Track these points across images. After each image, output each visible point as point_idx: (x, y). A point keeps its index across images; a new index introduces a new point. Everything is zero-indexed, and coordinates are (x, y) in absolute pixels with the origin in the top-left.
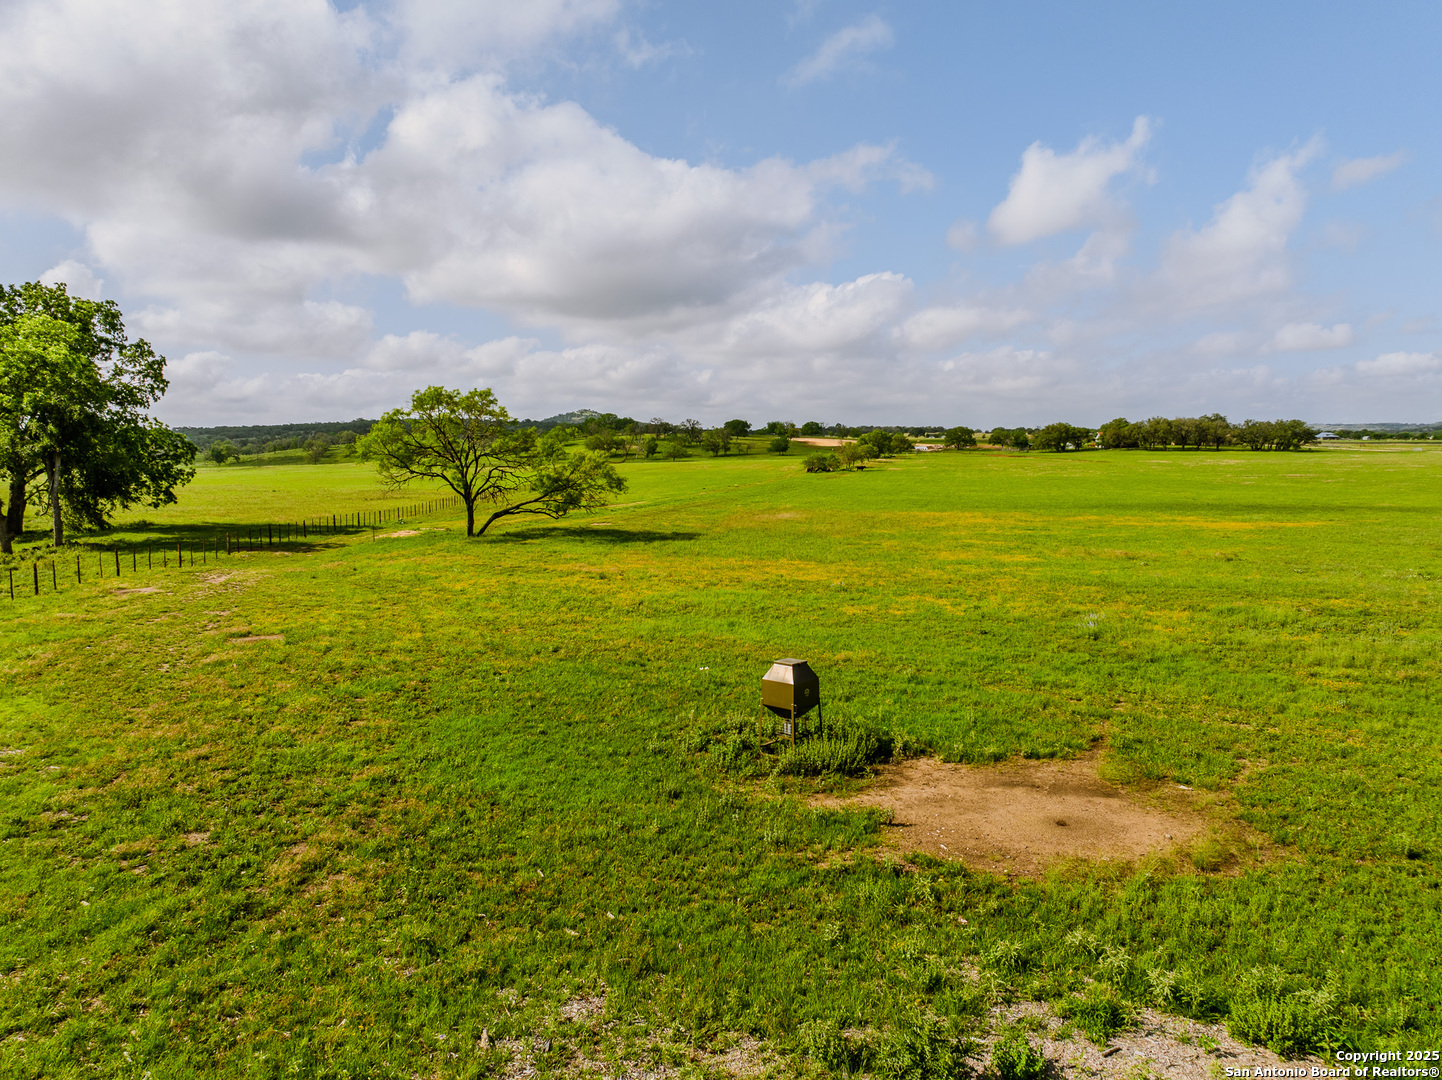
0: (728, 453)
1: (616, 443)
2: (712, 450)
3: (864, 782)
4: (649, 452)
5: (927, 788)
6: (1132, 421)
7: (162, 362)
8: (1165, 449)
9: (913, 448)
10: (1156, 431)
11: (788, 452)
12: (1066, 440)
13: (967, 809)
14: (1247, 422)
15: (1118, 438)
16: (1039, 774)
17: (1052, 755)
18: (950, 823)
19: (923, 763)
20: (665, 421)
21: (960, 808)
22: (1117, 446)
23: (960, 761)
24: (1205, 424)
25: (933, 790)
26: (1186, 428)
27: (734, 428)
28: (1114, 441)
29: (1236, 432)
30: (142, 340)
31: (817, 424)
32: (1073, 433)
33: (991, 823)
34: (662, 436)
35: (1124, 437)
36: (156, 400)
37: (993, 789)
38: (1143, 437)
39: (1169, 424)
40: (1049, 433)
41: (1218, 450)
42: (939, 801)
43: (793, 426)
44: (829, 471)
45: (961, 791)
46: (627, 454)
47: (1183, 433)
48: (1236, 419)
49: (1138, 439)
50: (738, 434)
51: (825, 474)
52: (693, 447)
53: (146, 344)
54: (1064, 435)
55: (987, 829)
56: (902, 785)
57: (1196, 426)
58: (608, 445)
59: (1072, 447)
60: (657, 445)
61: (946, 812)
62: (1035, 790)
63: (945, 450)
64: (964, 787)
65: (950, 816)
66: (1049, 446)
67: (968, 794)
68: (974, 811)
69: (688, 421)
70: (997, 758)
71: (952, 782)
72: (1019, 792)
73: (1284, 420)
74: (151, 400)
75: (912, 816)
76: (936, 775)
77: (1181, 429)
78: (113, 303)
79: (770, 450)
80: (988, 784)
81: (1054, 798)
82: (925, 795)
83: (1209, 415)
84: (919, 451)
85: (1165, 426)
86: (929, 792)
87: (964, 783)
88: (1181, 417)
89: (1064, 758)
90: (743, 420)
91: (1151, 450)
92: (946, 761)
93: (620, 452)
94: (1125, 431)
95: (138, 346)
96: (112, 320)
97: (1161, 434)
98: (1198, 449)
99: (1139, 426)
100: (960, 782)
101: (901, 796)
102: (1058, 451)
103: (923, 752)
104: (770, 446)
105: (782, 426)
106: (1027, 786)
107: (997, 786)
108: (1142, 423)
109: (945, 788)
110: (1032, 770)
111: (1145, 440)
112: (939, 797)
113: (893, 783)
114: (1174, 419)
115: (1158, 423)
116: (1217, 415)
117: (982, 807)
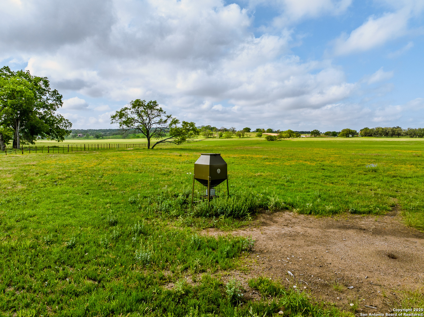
0: (244, 137)
1: (210, 134)
2: (239, 136)
3: (244, 223)
4: (220, 137)
5: (286, 228)
6: (370, 128)
7: (61, 97)
8: (381, 137)
9: (300, 136)
10: (378, 131)
11: (262, 137)
12: (350, 133)
13: (313, 243)
14: (408, 129)
15: (366, 133)
16: (363, 222)
17: (370, 212)
18: (299, 252)
19: (287, 215)
20: (225, 128)
21: (308, 241)
22: (366, 136)
23: (310, 213)
24: (395, 129)
25: (290, 229)
26: (388, 130)
27: (246, 130)
28: (364, 134)
29: (405, 132)
30: (55, 90)
31: (271, 129)
32: (352, 132)
33: (332, 253)
34: (224, 132)
35: (368, 133)
36: (58, 108)
37: (332, 230)
38: (374, 133)
39: (383, 129)
40: (344, 132)
41: (399, 137)
42: (293, 236)
43: (264, 129)
44: (274, 141)
45: (309, 231)
46: (214, 137)
47: (387, 132)
48: (405, 128)
49: (372, 134)
50: (247, 132)
51: (272, 141)
52: (233, 135)
53: (57, 91)
54: (348, 132)
55: (329, 258)
56: (270, 225)
57: (391, 130)
58: (208, 134)
59: (351, 136)
60: (222, 134)
61: (297, 244)
62: (362, 231)
63: (310, 137)
64: (312, 228)
65: (300, 246)
66: (344, 135)
67: (314, 232)
68: (319, 244)
69: (232, 128)
70: (334, 213)
71: (303, 225)
72: (351, 232)
73: (421, 128)
74: (57, 108)
75: (271, 245)
76: (294, 220)
77: (386, 131)
78: (47, 78)
79: (256, 136)
80: (329, 227)
81: (378, 237)
82: (283, 232)
83: (396, 127)
84: (302, 137)
85: (381, 130)
86: (287, 230)
87: (312, 225)
88: (387, 127)
89: (377, 214)
90: (249, 128)
91: (376, 137)
92: (301, 213)
93: (212, 136)
94: (368, 131)
95: (54, 92)
96: (46, 83)
97: (380, 132)
98: (392, 137)
99: (373, 130)
100: (309, 225)
101: (267, 231)
102: (347, 137)
103: (287, 209)
104: (256, 135)
105: (260, 130)
106: (356, 229)
107: (335, 228)
108: (374, 129)
109: (298, 229)
110: (357, 220)
111: (374, 134)
112: (293, 233)
113: (264, 224)
114: (384, 127)
115: (379, 129)
116: (398, 127)
117: (325, 242)
